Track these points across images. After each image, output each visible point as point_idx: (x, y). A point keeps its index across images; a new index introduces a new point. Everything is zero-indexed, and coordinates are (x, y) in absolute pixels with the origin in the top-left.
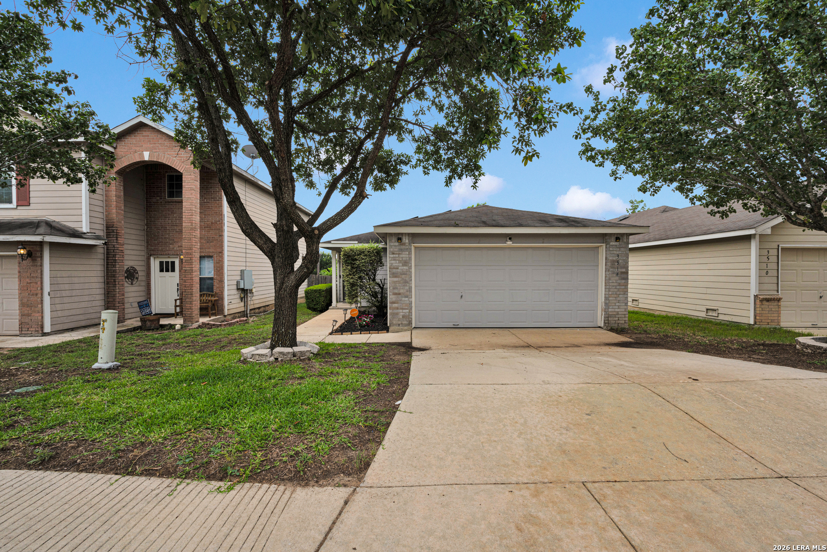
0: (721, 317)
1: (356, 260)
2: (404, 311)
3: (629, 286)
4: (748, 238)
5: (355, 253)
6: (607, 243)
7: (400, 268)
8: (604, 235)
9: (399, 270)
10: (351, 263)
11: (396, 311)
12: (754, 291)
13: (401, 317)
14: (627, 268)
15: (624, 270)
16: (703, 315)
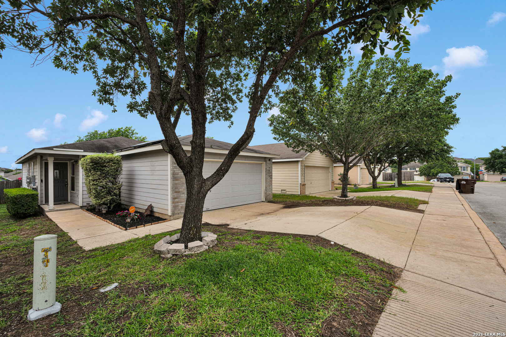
0: (287, 193)
1: (105, 166)
2: (182, 203)
3: (273, 182)
4: (298, 162)
5: (105, 161)
6: (266, 161)
7: (179, 174)
8: (265, 158)
9: (178, 175)
10: (100, 169)
11: (177, 204)
12: (300, 182)
13: (180, 208)
14: (272, 173)
15: (271, 174)
16: (280, 192)
